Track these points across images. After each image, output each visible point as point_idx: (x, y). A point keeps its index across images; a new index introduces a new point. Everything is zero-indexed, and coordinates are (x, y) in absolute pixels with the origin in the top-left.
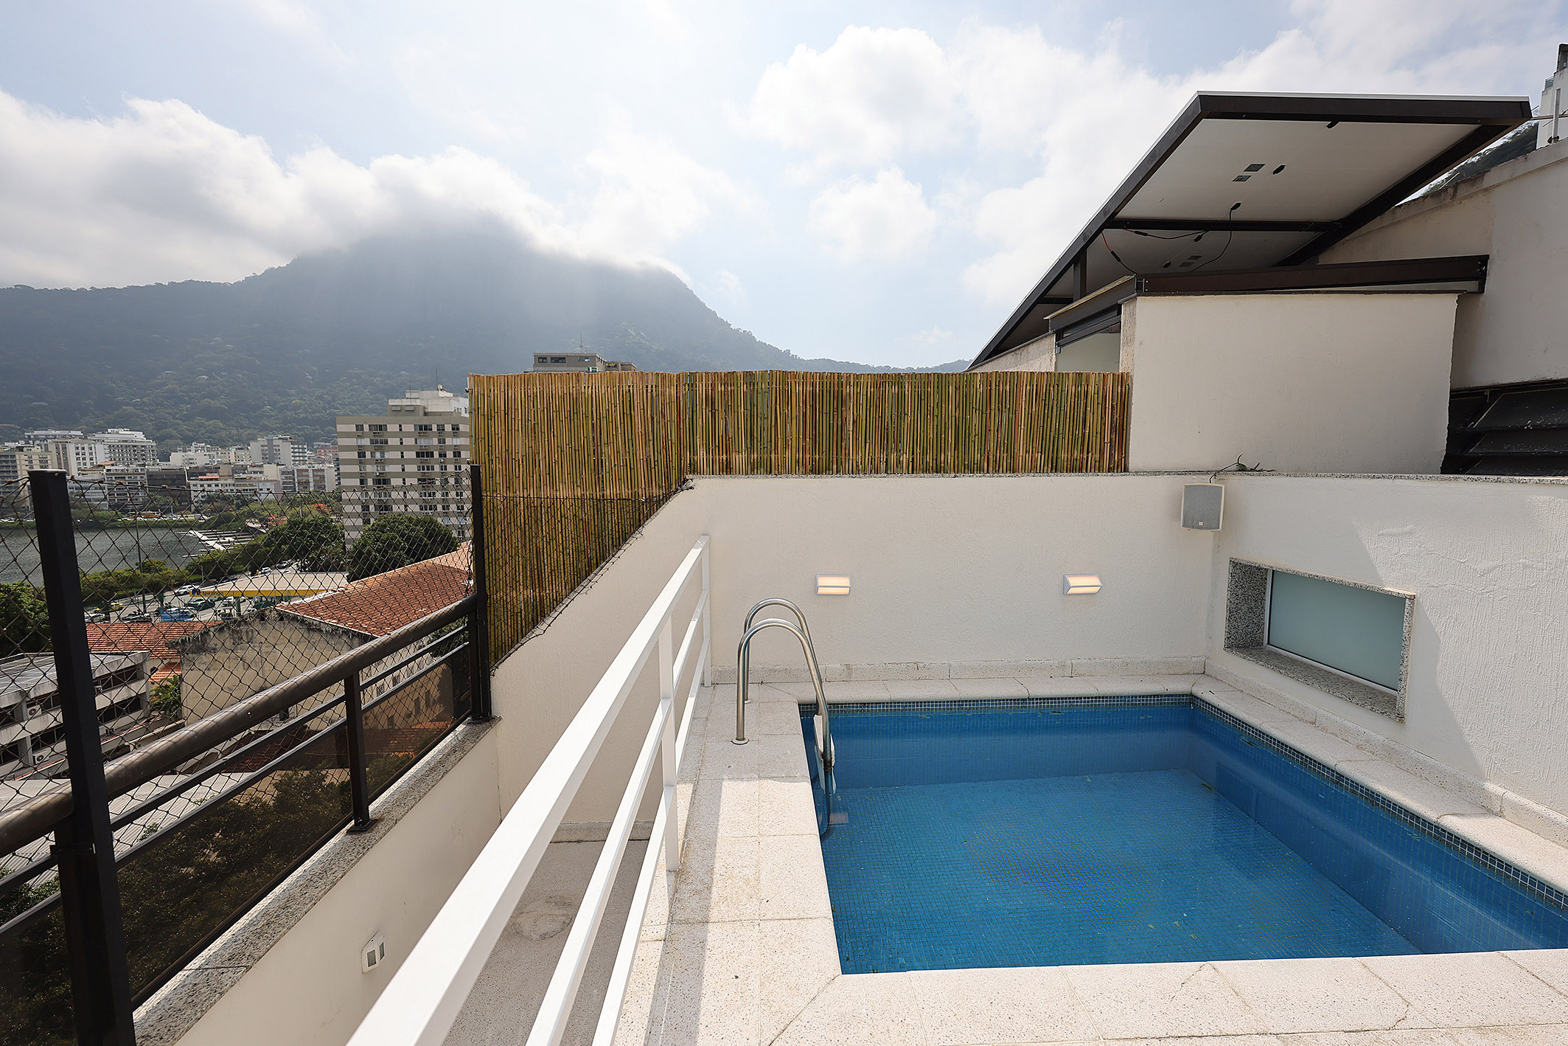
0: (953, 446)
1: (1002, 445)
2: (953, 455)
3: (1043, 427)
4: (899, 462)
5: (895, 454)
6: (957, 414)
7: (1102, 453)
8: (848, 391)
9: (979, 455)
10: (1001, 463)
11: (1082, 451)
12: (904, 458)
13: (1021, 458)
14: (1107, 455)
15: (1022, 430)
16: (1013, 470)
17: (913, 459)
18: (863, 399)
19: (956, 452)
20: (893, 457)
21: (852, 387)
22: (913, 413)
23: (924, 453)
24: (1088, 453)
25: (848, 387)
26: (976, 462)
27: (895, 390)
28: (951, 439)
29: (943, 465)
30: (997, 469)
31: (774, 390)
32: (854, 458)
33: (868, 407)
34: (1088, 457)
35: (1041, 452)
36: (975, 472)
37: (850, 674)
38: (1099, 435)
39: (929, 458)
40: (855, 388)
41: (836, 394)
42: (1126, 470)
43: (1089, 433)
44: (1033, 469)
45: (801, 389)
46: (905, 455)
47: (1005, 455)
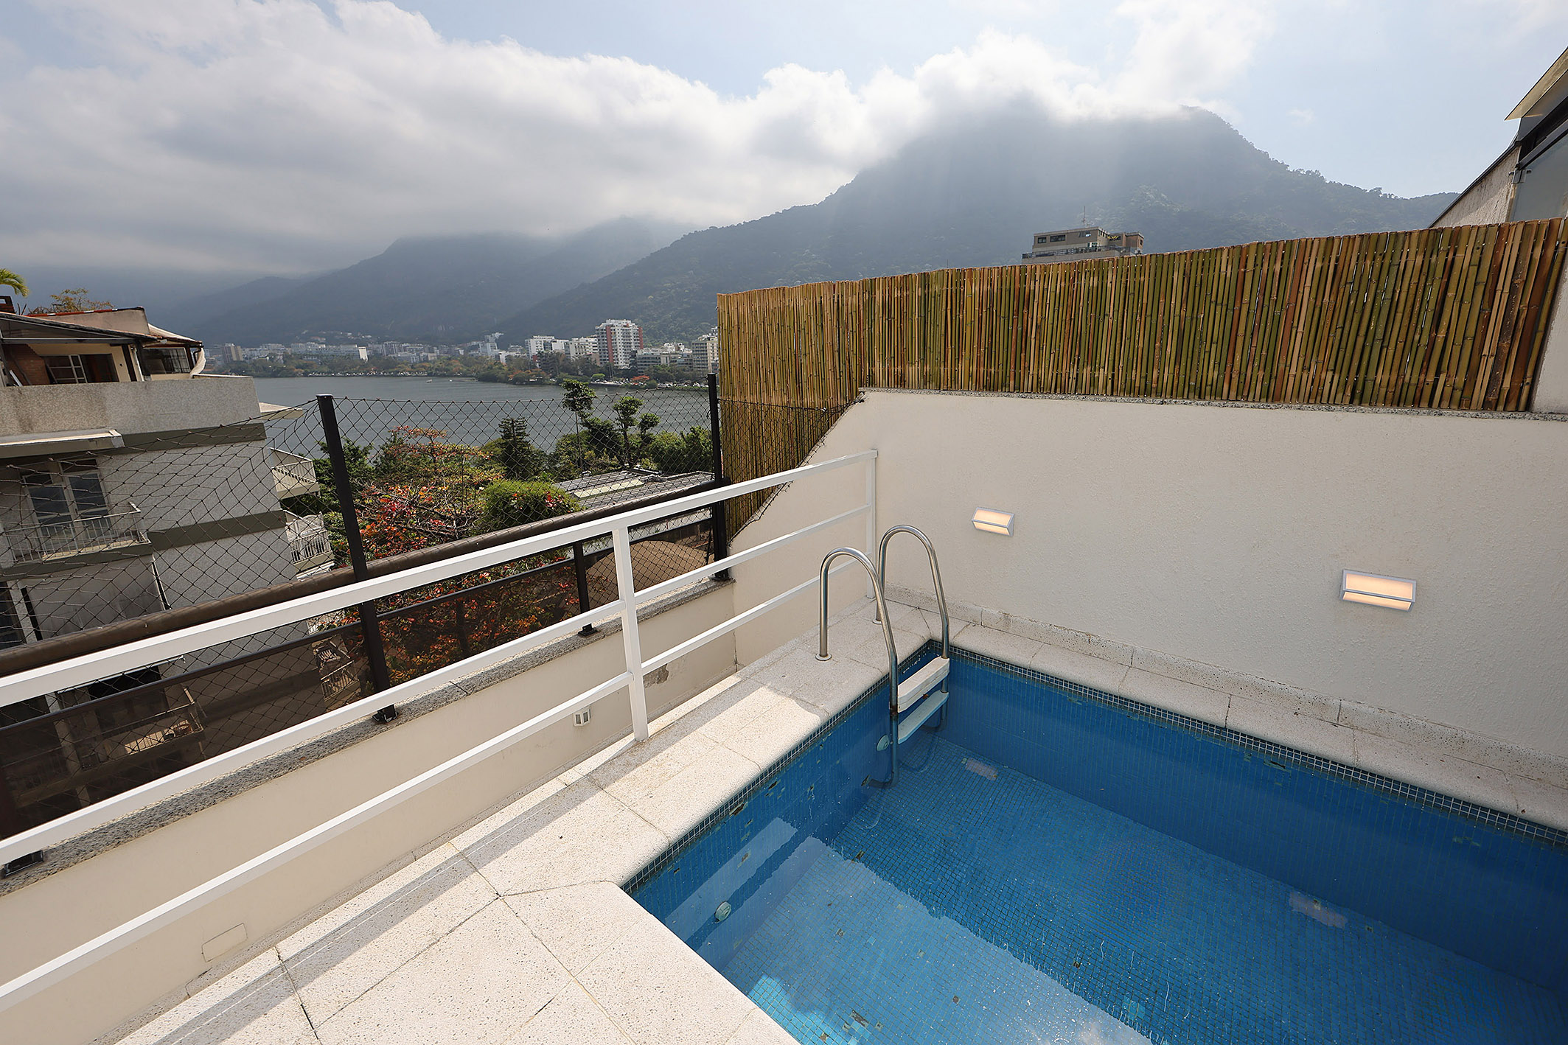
0: (1173, 358)
1: (1257, 358)
2: (1171, 371)
3: (1343, 328)
4: (1093, 382)
5: (1089, 369)
6: (1183, 313)
7: (1472, 373)
8: (1032, 288)
9: (1216, 373)
10: (1253, 386)
11: (1425, 369)
12: (1101, 375)
13: (1291, 379)
14: (1483, 379)
15: (1299, 336)
16: (1273, 395)
17: (1113, 375)
18: (1050, 297)
19: (1177, 367)
20: (1086, 372)
21: (1037, 283)
22: (1116, 313)
23: (1129, 368)
24: (1438, 373)
25: (1033, 282)
26: (1209, 383)
27: (1094, 281)
28: (1171, 349)
29: (1154, 385)
30: (1245, 394)
31: (945, 292)
32: (1035, 372)
33: (1056, 308)
34: (1436, 381)
35: (1334, 371)
36: (1208, 397)
37: (1007, 624)
38: (1469, 343)
39: (1136, 375)
40: (1042, 283)
41: (1017, 293)
42: (1528, 407)
43: (1446, 339)
44: (1315, 397)
45: (977, 289)
46: (1102, 370)
47: (1261, 373)
